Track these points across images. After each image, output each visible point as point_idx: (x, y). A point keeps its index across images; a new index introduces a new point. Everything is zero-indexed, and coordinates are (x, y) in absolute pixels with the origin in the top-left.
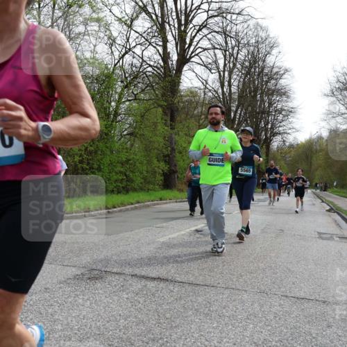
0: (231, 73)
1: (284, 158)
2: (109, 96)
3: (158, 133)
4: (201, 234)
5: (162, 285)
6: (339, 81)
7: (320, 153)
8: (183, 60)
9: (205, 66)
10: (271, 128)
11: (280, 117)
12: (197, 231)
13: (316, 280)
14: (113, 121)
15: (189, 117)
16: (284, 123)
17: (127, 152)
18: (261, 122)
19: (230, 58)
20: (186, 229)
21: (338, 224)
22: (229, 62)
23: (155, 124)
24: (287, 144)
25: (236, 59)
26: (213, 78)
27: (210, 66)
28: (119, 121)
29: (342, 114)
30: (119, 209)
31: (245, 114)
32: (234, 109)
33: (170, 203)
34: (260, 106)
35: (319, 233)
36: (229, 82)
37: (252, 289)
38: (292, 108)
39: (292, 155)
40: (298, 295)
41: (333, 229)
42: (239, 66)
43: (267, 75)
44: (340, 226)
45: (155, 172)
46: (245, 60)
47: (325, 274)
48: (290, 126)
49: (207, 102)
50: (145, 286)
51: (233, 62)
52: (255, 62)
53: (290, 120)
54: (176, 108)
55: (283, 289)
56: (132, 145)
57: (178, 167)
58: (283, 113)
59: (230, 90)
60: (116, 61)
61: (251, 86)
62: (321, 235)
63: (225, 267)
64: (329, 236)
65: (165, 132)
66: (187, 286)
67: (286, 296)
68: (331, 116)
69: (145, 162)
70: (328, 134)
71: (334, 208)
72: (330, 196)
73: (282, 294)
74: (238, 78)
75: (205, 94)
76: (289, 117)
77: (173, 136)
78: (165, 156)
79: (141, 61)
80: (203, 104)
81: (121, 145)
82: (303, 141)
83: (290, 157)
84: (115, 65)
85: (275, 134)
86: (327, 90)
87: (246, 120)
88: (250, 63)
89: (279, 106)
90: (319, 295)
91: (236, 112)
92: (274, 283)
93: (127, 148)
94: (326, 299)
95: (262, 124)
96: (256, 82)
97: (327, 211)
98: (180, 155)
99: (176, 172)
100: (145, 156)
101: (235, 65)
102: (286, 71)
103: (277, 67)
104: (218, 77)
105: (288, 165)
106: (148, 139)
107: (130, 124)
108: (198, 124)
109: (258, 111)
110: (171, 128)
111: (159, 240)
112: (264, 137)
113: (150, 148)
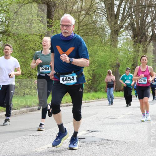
4: (83, 142)
18: (147, 16)
31: (130, 8)
32: (117, 3)
45: (32, 75)
54: (53, 4)
87: (130, 15)
106: (23, 38)
107: (2, 21)
108: (77, 21)
109: (144, 4)
110: (48, 26)
111: (36, 150)
112: (151, 33)
113: (25, 48)
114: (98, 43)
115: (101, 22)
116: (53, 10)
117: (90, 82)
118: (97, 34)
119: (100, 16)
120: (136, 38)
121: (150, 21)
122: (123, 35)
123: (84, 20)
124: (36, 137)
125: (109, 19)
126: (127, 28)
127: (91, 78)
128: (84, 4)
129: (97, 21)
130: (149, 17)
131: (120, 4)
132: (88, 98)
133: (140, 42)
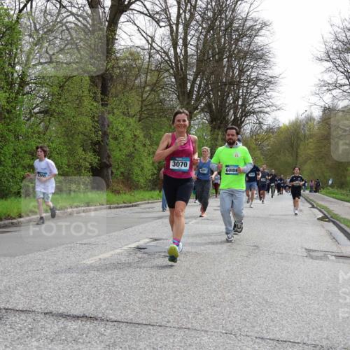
0: (187, 27)
1: (260, 146)
2: (12, 56)
3: (83, 110)
4: (145, 253)
5: (88, 325)
6: (337, 39)
7: (311, 140)
8: (120, 7)
9: (150, 16)
10: (242, 105)
11: (255, 90)
12: (139, 248)
13: (304, 315)
14: (18, 93)
15: (128, 88)
16: (259, 98)
17: (39, 138)
18: (228, 96)
19: (186, 5)
20: (123, 246)
21: (334, 238)
22: (185, 12)
23: (80, 98)
24: (265, 127)
25: (195, 7)
26: (162, 34)
27: (158, 17)
28: (28, 93)
29: (341, 86)
30: (28, 218)
31: (206, 85)
32: (191, 78)
33: (101, 209)
34: (227, 75)
35: (308, 251)
36: (185, 39)
37: (216, 328)
38: (271, 77)
39: (272, 143)
40: (278, 336)
41: (326, 245)
42: (198, 17)
43: (237, 30)
44: (337, 241)
45: (80, 166)
46: (207, 9)
47: (316, 306)
48: (268, 102)
49: (153, 68)
50: (64, 328)
51: (190, 11)
52: (221, 12)
53: (268, 94)
54: (109, 77)
55: (257, 329)
56: (47, 128)
57: (112, 160)
58: (260, 84)
59: (186, 51)
60: (22, 5)
61: (216, 46)
62: (310, 253)
63: (177, 299)
64: (322, 254)
65: (95, 110)
66: (123, 326)
67: (262, 338)
68: (325, 88)
69: (66, 152)
70: (321, 113)
71: (329, 216)
72: (323, 200)
73: (256, 335)
74: (197, 35)
75: (150, 57)
76: (268, 90)
77: (106, 115)
78: (94, 144)
79: (58, 6)
80: (148, 71)
81: (30, 127)
82: (287, 123)
83: (268, 145)
84: (20, 11)
85: (247, 114)
86: (321, 52)
87: (207, 94)
88: (214, 14)
89: (254, 75)
90: (308, 336)
91: (193, 82)
92: (245, 320)
93: (39, 133)
94: (317, 342)
95: (230, 100)
96: (223, 40)
97: (318, 219)
98: (116, 142)
99: (109, 166)
100: (65, 143)
101: (192, 15)
102: (264, 24)
103: (252, 19)
104: (169, 32)
105: (265, 156)
106: (69, 120)
107: (44, 98)
108: (140, 99)
109: (224, 80)
110: (102, 105)
111: (84, 262)
112: (233, 118)
113: (73, 132)
114: (166, 128)
115: (170, 101)
116: (109, 85)
117: (155, 177)
118: (165, 116)
119: (169, 94)
120: (214, 123)
121: (232, 101)
122: (198, 119)
123: (148, 98)
124: (84, 246)
125: (181, 98)
126: (202, 110)
127: (155, 172)
128: (149, 78)
129: (165, 100)
130: (231, 98)
131: (195, 80)
132: (152, 197)
133: (219, 128)
